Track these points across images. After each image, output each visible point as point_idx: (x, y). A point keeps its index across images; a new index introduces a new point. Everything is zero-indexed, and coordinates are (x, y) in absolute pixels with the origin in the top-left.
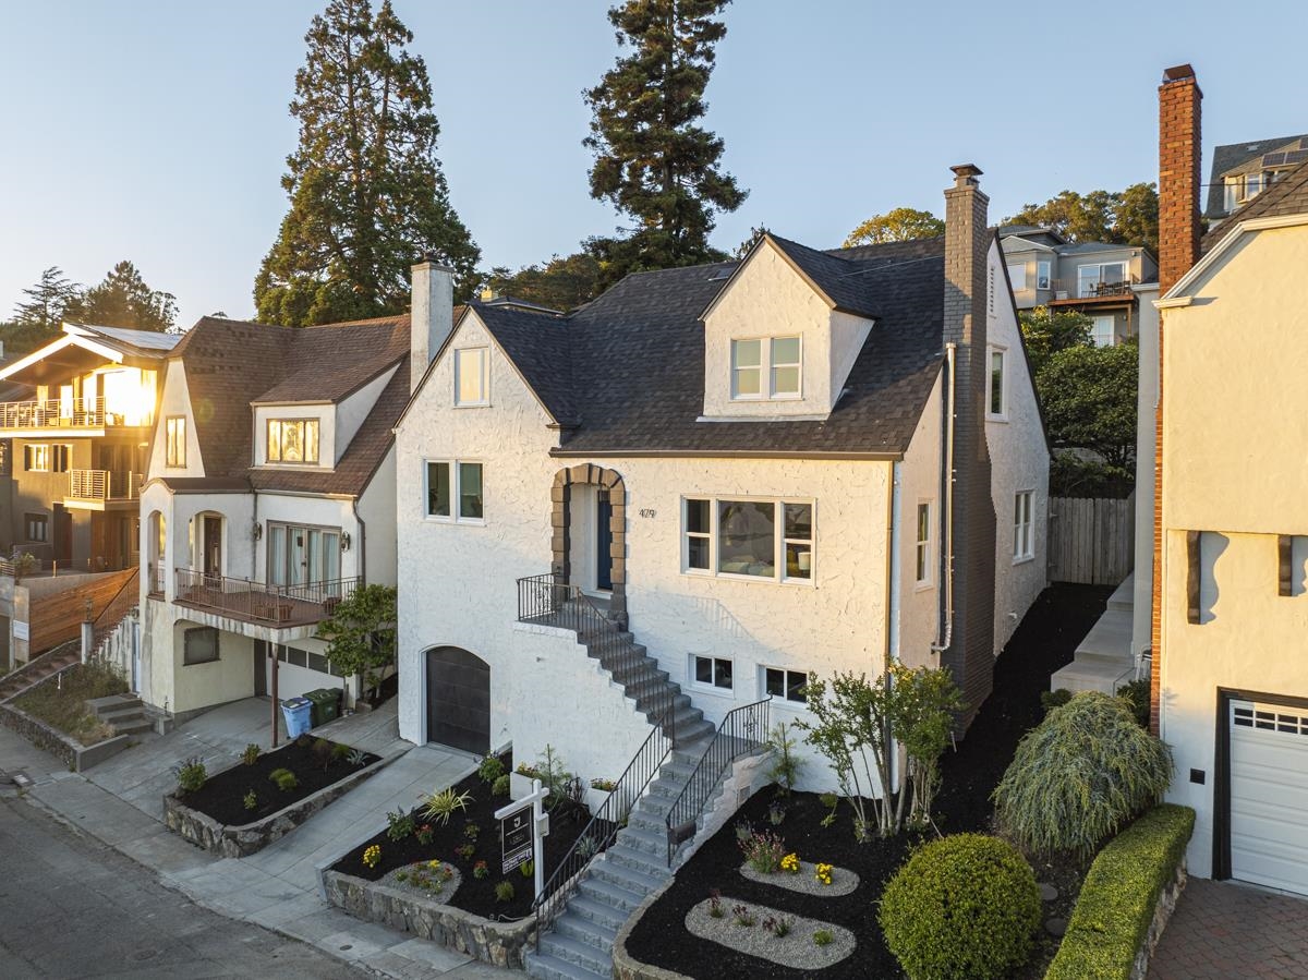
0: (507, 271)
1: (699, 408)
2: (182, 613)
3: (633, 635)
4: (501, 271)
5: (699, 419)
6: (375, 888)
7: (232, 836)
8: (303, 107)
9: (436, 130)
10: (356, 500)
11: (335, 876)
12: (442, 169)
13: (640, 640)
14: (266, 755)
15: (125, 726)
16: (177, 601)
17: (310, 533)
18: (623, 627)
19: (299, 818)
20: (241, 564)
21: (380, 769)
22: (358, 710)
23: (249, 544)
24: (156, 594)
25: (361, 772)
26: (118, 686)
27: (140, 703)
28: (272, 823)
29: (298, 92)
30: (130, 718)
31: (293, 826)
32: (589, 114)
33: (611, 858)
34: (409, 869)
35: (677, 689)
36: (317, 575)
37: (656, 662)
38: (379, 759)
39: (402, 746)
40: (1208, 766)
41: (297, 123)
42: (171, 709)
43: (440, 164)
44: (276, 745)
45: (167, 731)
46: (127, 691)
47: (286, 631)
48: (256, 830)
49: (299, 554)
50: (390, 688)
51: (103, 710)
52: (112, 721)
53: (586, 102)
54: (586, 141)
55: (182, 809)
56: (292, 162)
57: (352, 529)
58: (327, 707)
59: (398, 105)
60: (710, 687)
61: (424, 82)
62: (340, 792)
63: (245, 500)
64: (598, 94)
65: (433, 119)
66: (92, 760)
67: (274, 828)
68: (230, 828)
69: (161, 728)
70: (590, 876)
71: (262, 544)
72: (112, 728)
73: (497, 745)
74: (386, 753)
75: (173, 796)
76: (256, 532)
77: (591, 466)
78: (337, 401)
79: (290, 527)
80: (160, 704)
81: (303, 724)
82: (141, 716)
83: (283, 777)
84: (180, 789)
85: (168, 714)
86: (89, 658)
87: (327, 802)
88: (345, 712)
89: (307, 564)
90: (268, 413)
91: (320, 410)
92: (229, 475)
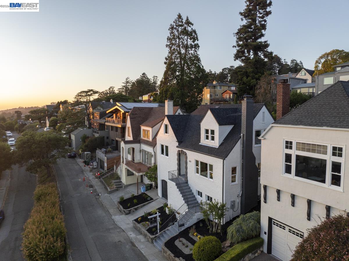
0: (234, 66)
1: (200, 142)
2: (126, 167)
3: (188, 184)
4: (232, 67)
5: (200, 144)
6: (138, 225)
7: (124, 211)
8: (169, 45)
9: (199, 47)
10: (154, 148)
11: (134, 222)
12: (199, 56)
13: (189, 185)
14: (136, 196)
15: (118, 186)
16: (126, 164)
17: (148, 153)
18: (187, 182)
19: (136, 209)
20: (138, 158)
21: (152, 201)
22: (154, 188)
23: (139, 153)
24: (123, 162)
25: (149, 202)
26: (119, 178)
27: (121, 182)
28: (131, 210)
29: (167, 42)
30: (119, 185)
31: (135, 210)
32: (235, 39)
33: (172, 227)
34: (144, 223)
35: (194, 196)
36: (149, 163)
37: (191, 190)
38: (153, 199)
39: (158, 197)
40: (267, 232)
41: (168, 49)
42: (125, 184)
43: (199, 55)
44: (138, 194)
45: (124, 188)
46: (120, 179)
47: (139, 173)
48: (128, 211)
49: (146, 156)
51: (115, 183)
52: (116, 185)
53: (234, 36)
54: (233, 47)
55: (119, 205)
56: (166, 59)
57: (153, 153)
58: (149, 187)
59: (190, 42)
60: (199, 197)
61: (196, 35)
62: (144, 205)
63: (139, 145)
64: (237, 33)
65: (198, 44)
66: (110, 193)
67: (131, 211)
68: (124, 210)
69: (123, 187)
70: (168, 230)
71: (141, 153)
72: (115, 187)
74: (154, 198)
75: (119, 202)
76: (140, 151)
77: (182, 150)
78: (152, 128)
79: (145, 151)
81: (144, 190)
82: (121, 184)
83: (135, 201)
84: (120, 201)
85: (125, 185)
86: (115, 172)
87: (142, 207)
88: (152, 188)
89: (148, 159)
90: (143, 128)
91: (150, 129)
92: (137, 139)
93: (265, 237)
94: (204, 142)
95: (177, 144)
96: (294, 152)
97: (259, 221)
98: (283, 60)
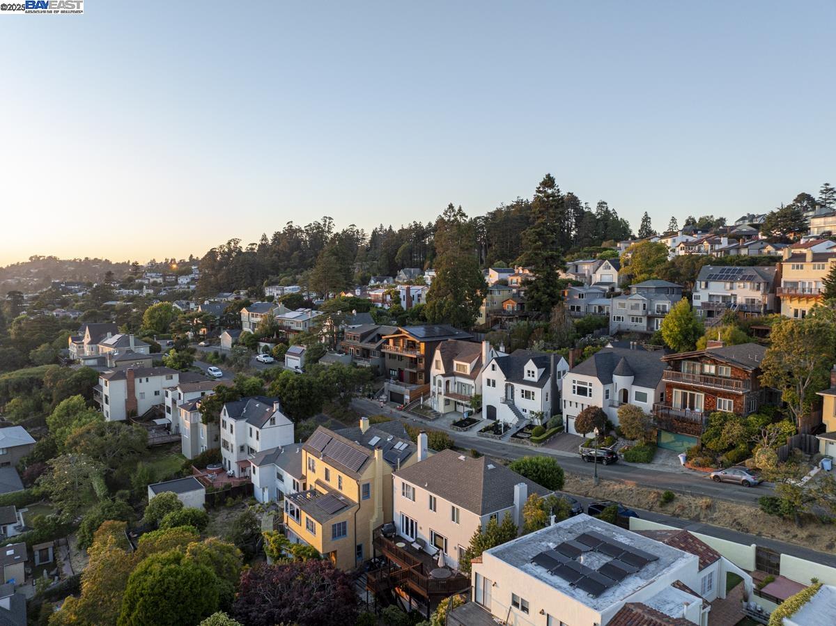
2: (445, 397)
5: (523, 379)
10: (474, 380)
11: (478, 433)
13: (516, 407)
14: (463, 420)
16: (445, 395)
17: (466, 385)
18: (514, 404)
20: (452, 389)
22: (476, 413)
23: (454, 386)
24: (439, 393)
25: (478, 422)
27: (437, 411)
28: (467, 427)
31: (471, 427)
35: (520, 413)
36: (467, 391)
37: (518, 409)
38: (480, 420)
39: (484, 419)
40: (566, 422)
42: (443, 412)
46: (433, 410)
49: (464, 388)
50: (481, 410)
55: (453, 426)
57: (473, 385)
58: (470, 413)
60: (524, 412)
63: (453, 377)
66: (435, 420)
68: (462, 428)
71: (456, 386)
73: (497, 419)
75: (451, 424)
76: (455, 383)
77: (510, 383)
78: (470, 363)
79: (462, 383)
80: (440, 412)
81: (467, 415)
82: (438, 413)
83: (467, 422)
86: (423, 403)
87: (474, 426)
88: (474, 414)
89: (465, 390)
90: (455, 362)
91: (468, 365)
92: (449, 372)
93: (565, 425)
94: (526, 377)
95: (505, 379)
96: (576, 385)
97: (562, 418)
98: (583, 205)
